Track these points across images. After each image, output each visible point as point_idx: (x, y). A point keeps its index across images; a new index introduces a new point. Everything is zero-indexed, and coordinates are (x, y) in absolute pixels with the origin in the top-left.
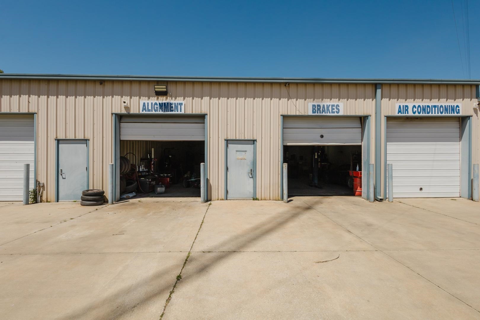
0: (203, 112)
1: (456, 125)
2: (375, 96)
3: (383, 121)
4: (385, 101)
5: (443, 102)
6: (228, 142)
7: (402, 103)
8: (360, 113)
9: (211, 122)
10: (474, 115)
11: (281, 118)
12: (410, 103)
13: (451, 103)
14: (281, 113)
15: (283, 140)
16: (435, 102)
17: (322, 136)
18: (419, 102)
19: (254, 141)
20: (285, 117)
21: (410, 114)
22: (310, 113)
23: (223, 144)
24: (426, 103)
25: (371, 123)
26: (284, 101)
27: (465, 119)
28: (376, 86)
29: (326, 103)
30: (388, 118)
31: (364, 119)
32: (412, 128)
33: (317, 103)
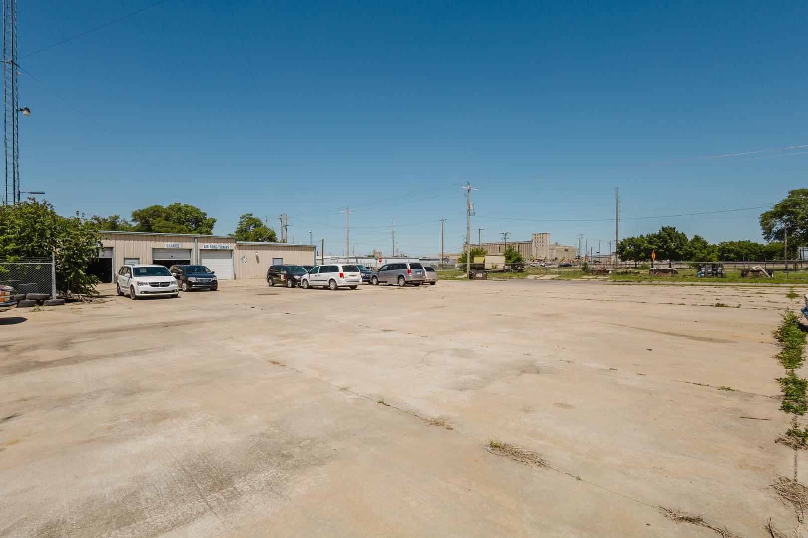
0: (112, 246)
1: (230, 252)
2: (194, 241)
3: (198, 251)
4: (199, 243)
5: (223, 244)
6: (125, 259)
7: (206, 244)
8: (188, 247)
9: (116, 251)
10: (235, 249)
11: (151, 249)
12: (209, 244)
13: (226, 245)
14: (151, 247)
15: (153, 257)
16: (219, 244)
17: (172, 256)
18: (213, 244)
19: (138, 259)
20: (153, 249)
21: (210, 248)
22: (166, 247)
23: (123, 259)
24: (216, 244)
25: (193, 252)
26: (153, 242)
27: (232, 250)
28: (195, 238)
29: (173, 243)
30: (200, 250)
31: (190, 250)
32: (211, 254)
33: (169, 243)
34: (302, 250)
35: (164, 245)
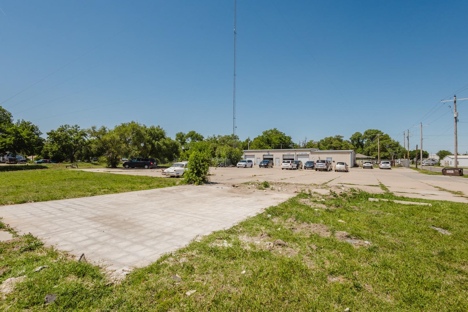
5: (305, 153)
12: (300, 153)
13: (306, 153)
16: (304, 153)
17: (288, 157)
18: (301, 153)
19: (279, 158)
20: (283, 155)
23: (276, 158)
24: (302, 153)
25: (295, 156)
27: (309, 155)
28: (296, 151)
29: (289, 153)
30: (297, 155)
31: (294, 155)
32: (302, 156)
33: (287, 153)
34: (346, 154)
35: (286, 153)
